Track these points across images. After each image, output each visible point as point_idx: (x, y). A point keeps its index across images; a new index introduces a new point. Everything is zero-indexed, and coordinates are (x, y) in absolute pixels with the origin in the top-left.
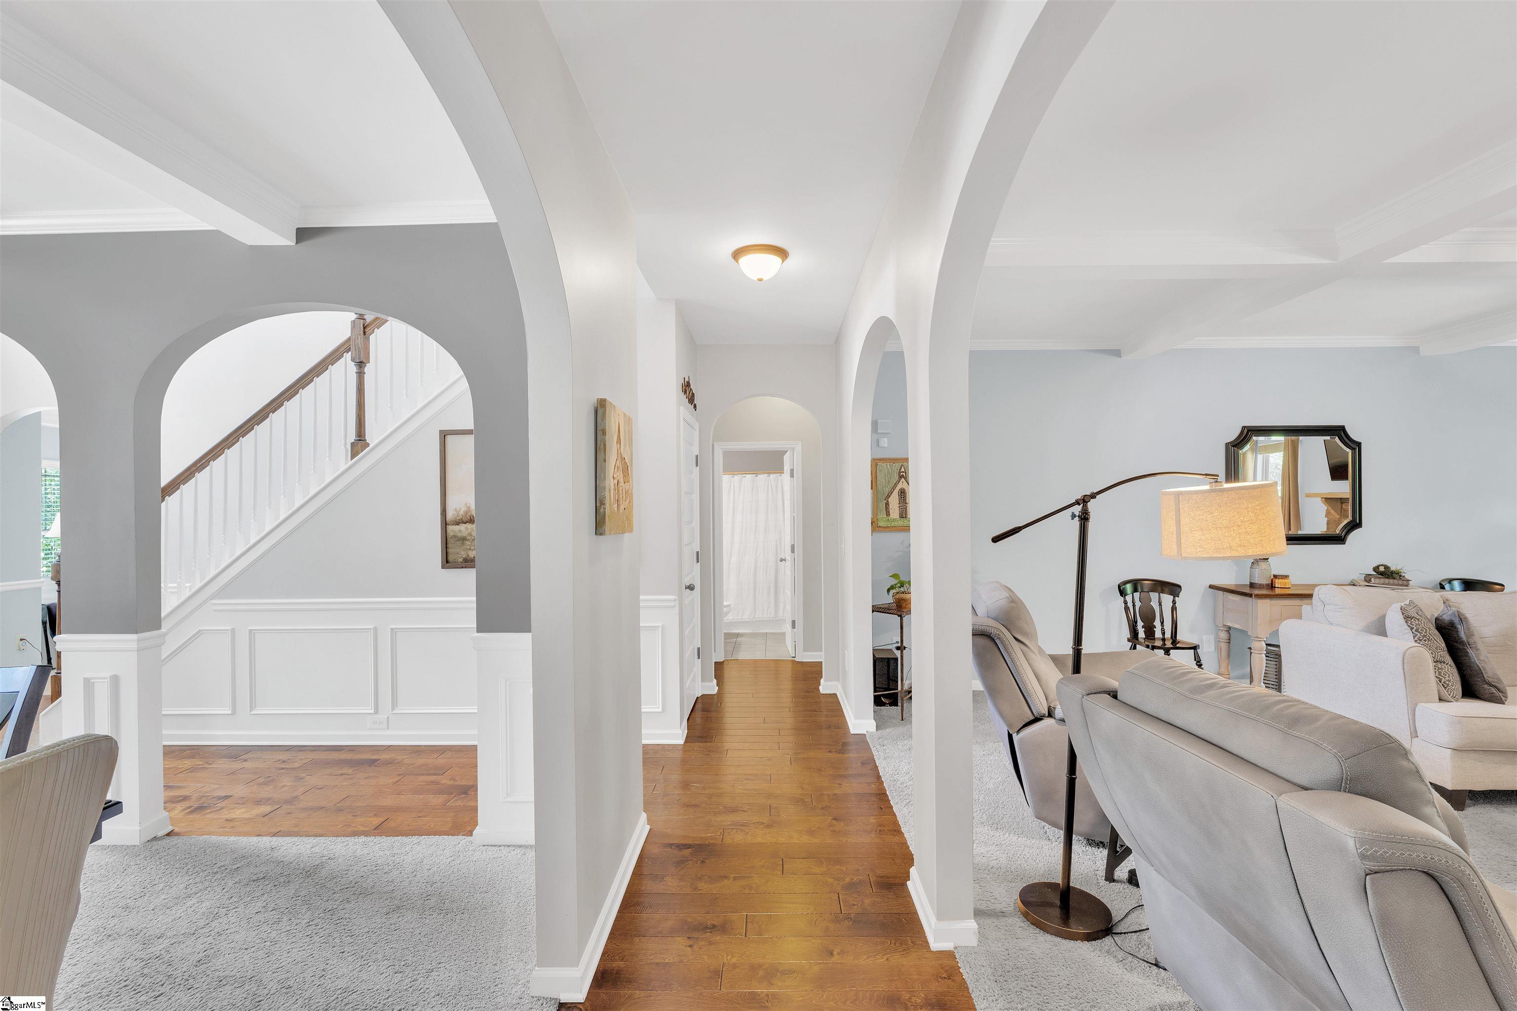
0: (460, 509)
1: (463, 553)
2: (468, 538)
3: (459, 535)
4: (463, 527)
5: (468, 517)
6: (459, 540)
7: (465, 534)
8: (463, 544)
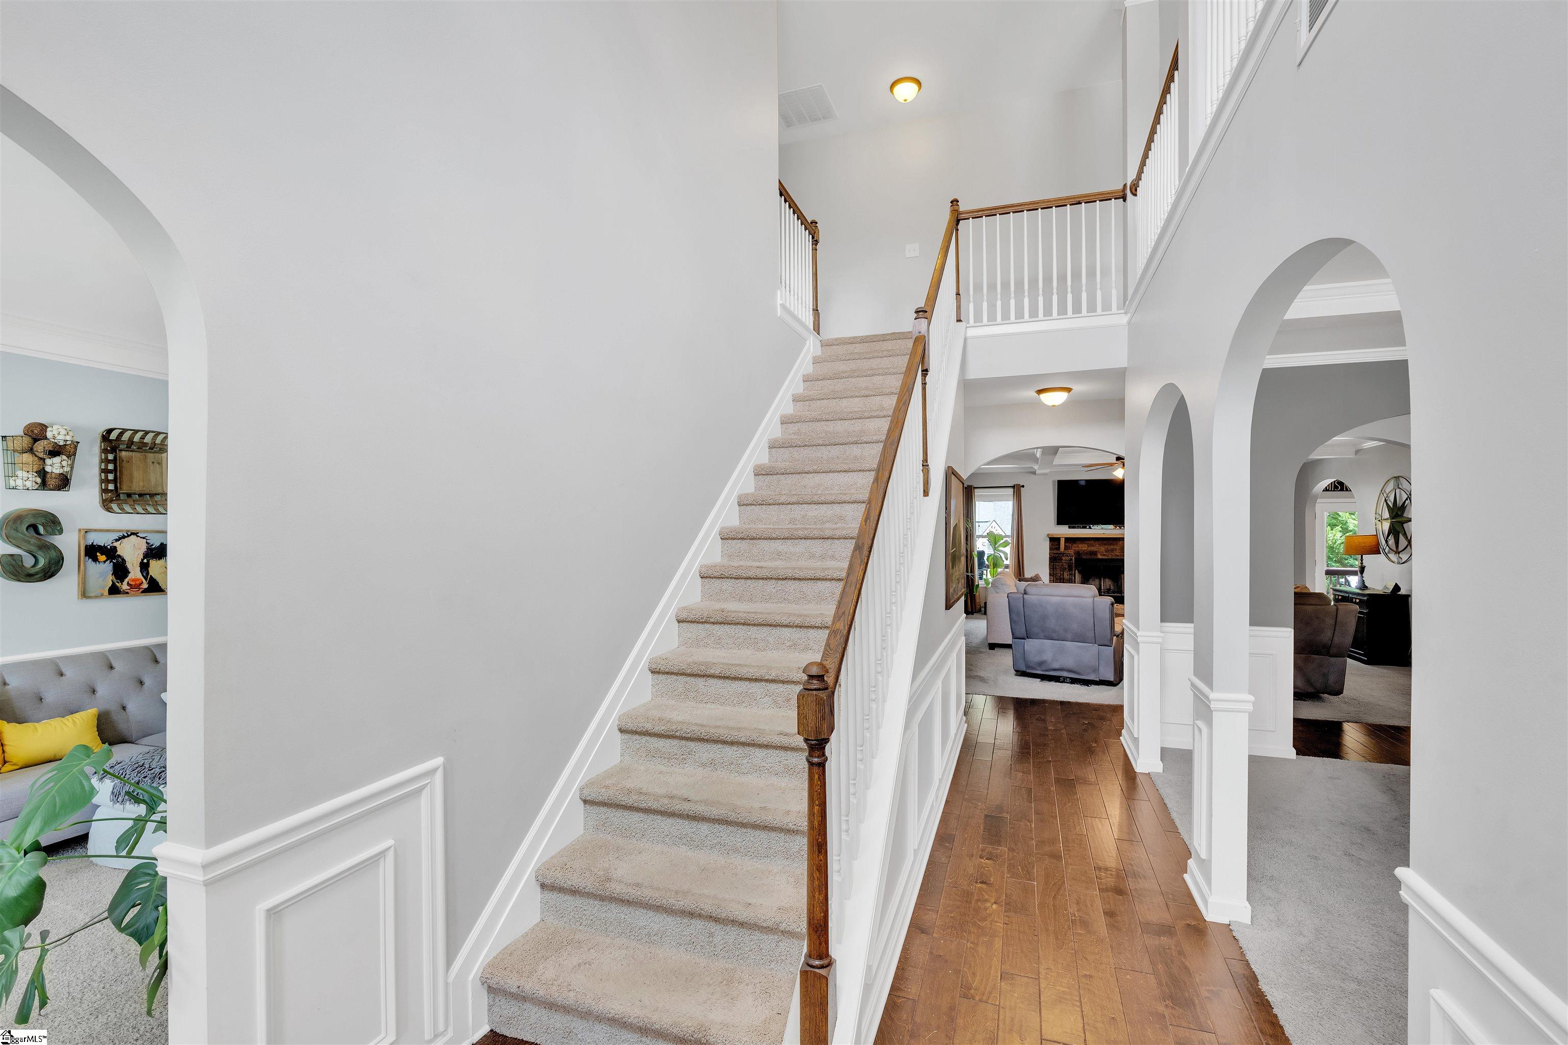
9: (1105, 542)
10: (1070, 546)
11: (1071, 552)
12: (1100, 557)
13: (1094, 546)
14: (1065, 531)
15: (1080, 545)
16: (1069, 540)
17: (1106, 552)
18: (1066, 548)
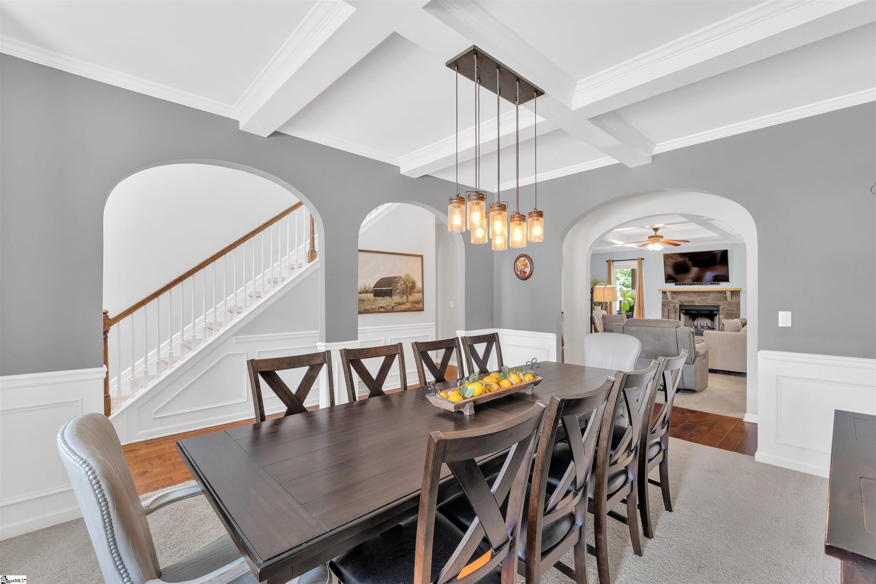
0: (362, 286)
1: (363, 307)
2: (366, 300)
3: (362, 298)
4: (363, 295)
5: (366, 291)
6: (362, 301)
7: (364, 298)
8: (363, 303)
9: (700, 294)
10: (675, 297)
11: (676, 301)
12: (697, 304)
13: (692, 297)
14: (672, 287)
15: (683, 297)
16: (673, 293)
17: (701, 301)
18: (673, 298)
